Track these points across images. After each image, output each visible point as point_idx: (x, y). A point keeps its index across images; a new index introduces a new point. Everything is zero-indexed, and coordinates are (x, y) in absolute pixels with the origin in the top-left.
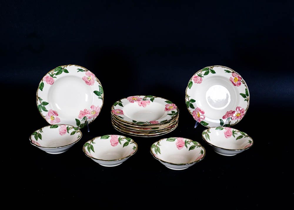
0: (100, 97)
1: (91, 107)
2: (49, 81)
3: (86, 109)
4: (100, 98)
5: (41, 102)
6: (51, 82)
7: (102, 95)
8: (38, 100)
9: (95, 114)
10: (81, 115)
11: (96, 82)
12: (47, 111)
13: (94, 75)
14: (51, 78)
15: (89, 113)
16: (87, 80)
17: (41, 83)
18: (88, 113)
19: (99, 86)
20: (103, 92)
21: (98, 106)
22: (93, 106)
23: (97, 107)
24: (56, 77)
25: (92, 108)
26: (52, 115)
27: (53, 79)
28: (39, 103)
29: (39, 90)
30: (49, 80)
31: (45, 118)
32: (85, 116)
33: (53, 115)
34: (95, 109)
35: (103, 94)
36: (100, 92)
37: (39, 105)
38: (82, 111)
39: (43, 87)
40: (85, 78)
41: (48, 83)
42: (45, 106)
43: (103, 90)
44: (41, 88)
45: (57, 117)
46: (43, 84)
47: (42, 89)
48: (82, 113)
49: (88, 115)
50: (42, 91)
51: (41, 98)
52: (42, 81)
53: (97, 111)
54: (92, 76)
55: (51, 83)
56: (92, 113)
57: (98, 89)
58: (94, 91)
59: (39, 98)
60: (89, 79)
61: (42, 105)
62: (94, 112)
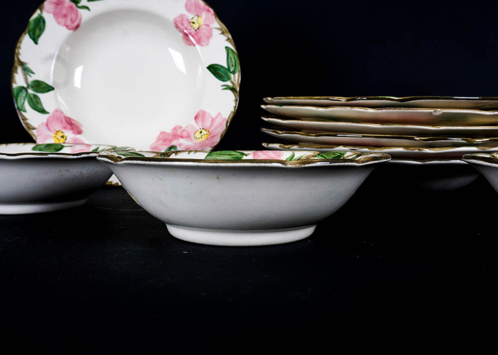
0: (229, 83)
1: (196, 118)
2: (65, 16)
3: (180, 124)
4: (228, 88)
5: (26, 80)
6: (69, 19)
7: (236, 78)
8: (19, 70)
9: (207, 139)
10: (161, 142)
11: (216, 33)
12: (43, 111)
13: (212, 11)
14: (71, 7)
15: (188, 137)
16: (189, 27)
17: (35, 16)
18: (185, 134)
19: (226, 48)
20: (238, 68)
21: (219, 114)
22: (204, 113)
23: (217, 117)
24: (87, 8)
25: (200, 119)
26: (58, 127)
27: (77, 11)
28: (19, 80)
29: (26, 40)
30: (64, 12)
31: (34, 132)
32: (174, 143)
33: (65, 128)
34: (208, 124)
35: (237, 75)
36: (229, 69)
37: (22, 89)
38: (165, 133)
39: (42, 30)
40: (182, 20)
41: (59, 23)
42: (39, 95)
43: (238, 62)
44: (34, 34)
45: (79, 136)
46: (41, 22)
47: (39, 36)
48: (166, 137)
49: (181, 141)
50: (36, 43)
51: (30, 66)
52: (38, 12)
53: (216, 128)
54: (204, 15)
55: (69, 23)
56: (198, 135)
57: (221, 60)
58: (207, 65)
59: (22, 64)
60: (196, 26)
61: (30, 91)
62: (204, 132)
